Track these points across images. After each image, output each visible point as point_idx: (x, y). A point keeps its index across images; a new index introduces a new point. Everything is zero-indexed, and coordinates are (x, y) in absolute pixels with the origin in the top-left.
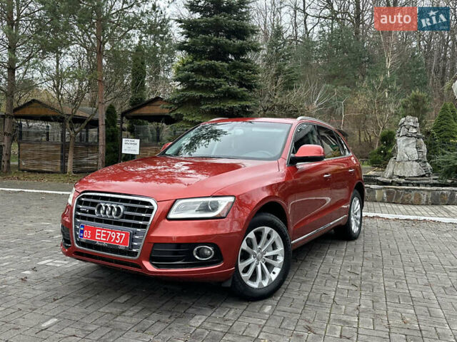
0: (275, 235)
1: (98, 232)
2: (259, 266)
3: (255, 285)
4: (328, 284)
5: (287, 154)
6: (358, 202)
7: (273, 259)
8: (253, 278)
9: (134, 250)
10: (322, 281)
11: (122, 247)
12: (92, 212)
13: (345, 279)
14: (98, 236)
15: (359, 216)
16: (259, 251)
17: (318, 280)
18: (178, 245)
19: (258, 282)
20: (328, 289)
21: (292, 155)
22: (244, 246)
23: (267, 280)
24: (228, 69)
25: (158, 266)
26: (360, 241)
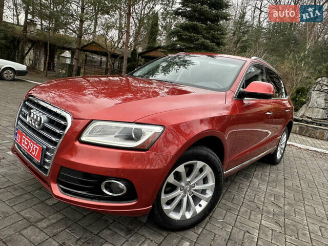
0: (208, 170)
1: (24, 139)
2: (185, 199)
3: (176, 216)
4: (252, 217)
5: (237, 88)
6: (285, 136)
7: (201, 193)
8: (178, 208)
9: (46, 167)
10: (246, 212)
11: (36, 160)
12: (25, 117)
13: (269, 212)
14: (24, 143)
15: (283, 146)
16: (187, 184)
17: (243, 209)
19: (181, 213)
20: (252, 224)
21: (241, 89)
22: (171, 179)
23: (191, 213)
24: (205, 29)
25: (65, 191)
26: (280, 166)
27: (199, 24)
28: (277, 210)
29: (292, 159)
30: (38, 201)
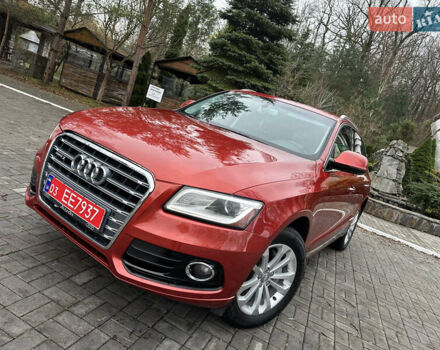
1: (67, 193)
2: (261, 289)
3: (249, 310)
5: (326, 157)
7: (279, 283)
8: (250, 302)
9: (106, 236)
11: (91, 226)
12: (68, 162)
13: (341, 312)
14: (66, 199)
16: (266, 272)
18: (168, 252)
19: (254, 307)
21: (331, 159)
23: (265, 307)
24: (262, 48)
25: (133, 270)
26: (346, 253)
27: (255, 40)
28: (350, 310)
29: (358, 244)
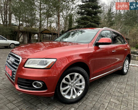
0: (81, 77)
2: (72, 90)
3: (68, 97)
4: (107, 98)
5: (95, 41)
6: (128, 61)
7: (80, 87)
8: (69, 94)
9: (14, 78)
10: (104, 95)
11: (10, 76)
13: (115, 96)
15: (128, 66)
16: (72, 83)
17: (103, 95)
18: (27, 80)
19: (71, 96)
20: (105, 101)
21: (97, 42)
22: (64, 81)
23: (76, 96)
25: (20, 87)
27: (88, 16)
30: (15, 93)
